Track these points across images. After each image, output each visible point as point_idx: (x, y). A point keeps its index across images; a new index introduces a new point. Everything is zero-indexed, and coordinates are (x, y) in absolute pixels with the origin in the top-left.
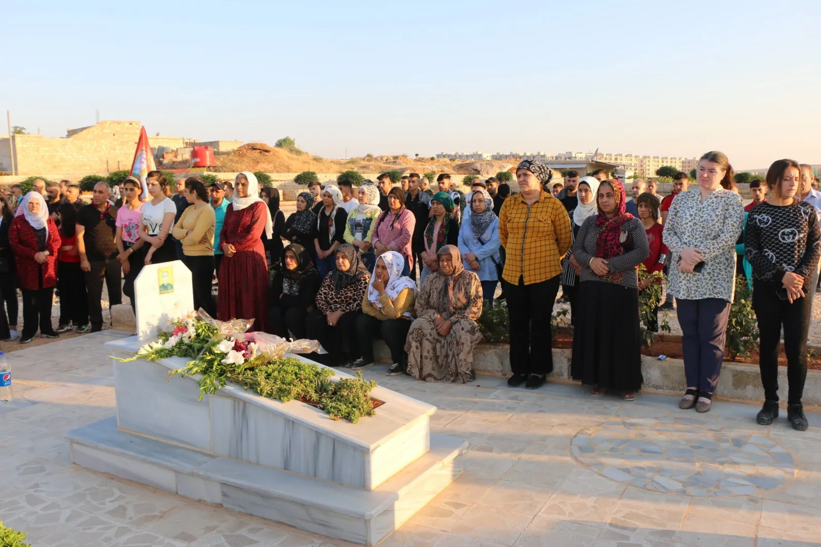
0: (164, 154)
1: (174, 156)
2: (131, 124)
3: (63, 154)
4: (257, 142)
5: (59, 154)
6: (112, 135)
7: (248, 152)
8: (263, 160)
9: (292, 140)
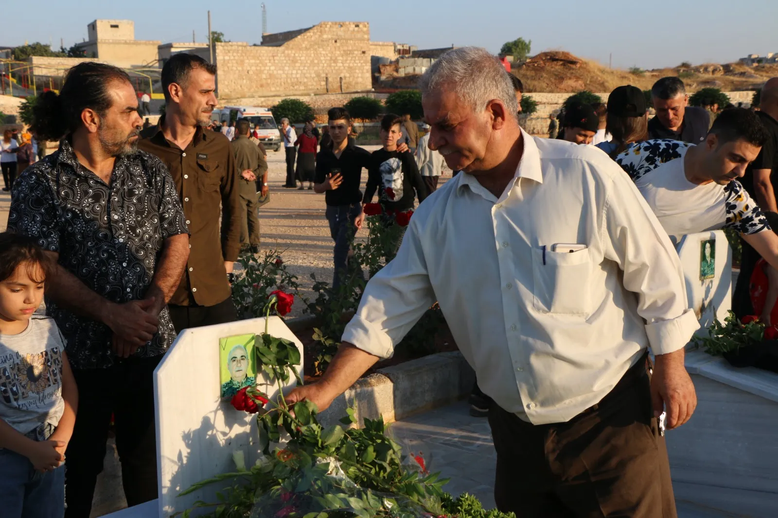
0: (381, 66)
1: (394, 70)
2: (357, 26)
3: (272, 68)
4: (557, 50)
5: (267, 68)
6: (334, 41)
7: (547, 64)
8: (569, 75)
9: (527, 42)
